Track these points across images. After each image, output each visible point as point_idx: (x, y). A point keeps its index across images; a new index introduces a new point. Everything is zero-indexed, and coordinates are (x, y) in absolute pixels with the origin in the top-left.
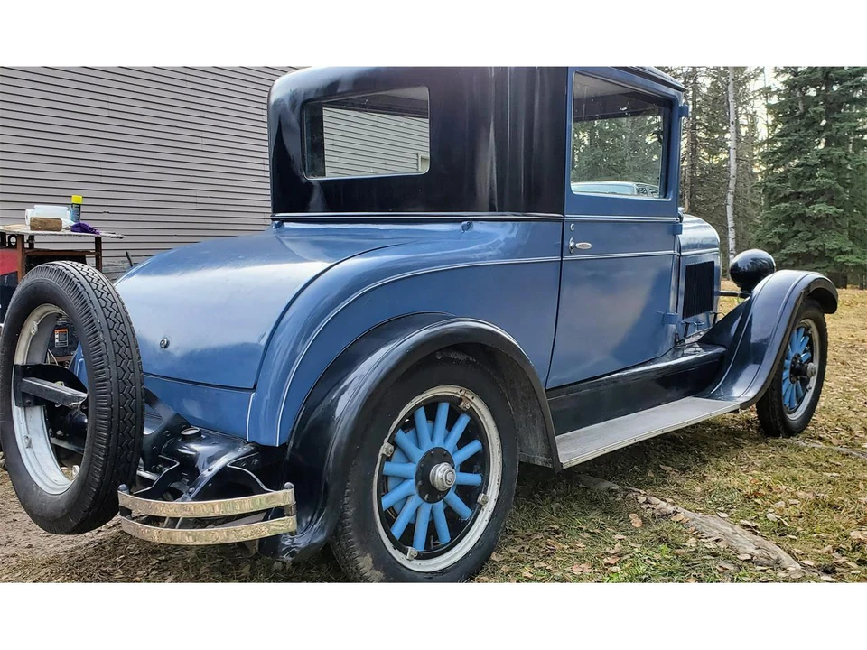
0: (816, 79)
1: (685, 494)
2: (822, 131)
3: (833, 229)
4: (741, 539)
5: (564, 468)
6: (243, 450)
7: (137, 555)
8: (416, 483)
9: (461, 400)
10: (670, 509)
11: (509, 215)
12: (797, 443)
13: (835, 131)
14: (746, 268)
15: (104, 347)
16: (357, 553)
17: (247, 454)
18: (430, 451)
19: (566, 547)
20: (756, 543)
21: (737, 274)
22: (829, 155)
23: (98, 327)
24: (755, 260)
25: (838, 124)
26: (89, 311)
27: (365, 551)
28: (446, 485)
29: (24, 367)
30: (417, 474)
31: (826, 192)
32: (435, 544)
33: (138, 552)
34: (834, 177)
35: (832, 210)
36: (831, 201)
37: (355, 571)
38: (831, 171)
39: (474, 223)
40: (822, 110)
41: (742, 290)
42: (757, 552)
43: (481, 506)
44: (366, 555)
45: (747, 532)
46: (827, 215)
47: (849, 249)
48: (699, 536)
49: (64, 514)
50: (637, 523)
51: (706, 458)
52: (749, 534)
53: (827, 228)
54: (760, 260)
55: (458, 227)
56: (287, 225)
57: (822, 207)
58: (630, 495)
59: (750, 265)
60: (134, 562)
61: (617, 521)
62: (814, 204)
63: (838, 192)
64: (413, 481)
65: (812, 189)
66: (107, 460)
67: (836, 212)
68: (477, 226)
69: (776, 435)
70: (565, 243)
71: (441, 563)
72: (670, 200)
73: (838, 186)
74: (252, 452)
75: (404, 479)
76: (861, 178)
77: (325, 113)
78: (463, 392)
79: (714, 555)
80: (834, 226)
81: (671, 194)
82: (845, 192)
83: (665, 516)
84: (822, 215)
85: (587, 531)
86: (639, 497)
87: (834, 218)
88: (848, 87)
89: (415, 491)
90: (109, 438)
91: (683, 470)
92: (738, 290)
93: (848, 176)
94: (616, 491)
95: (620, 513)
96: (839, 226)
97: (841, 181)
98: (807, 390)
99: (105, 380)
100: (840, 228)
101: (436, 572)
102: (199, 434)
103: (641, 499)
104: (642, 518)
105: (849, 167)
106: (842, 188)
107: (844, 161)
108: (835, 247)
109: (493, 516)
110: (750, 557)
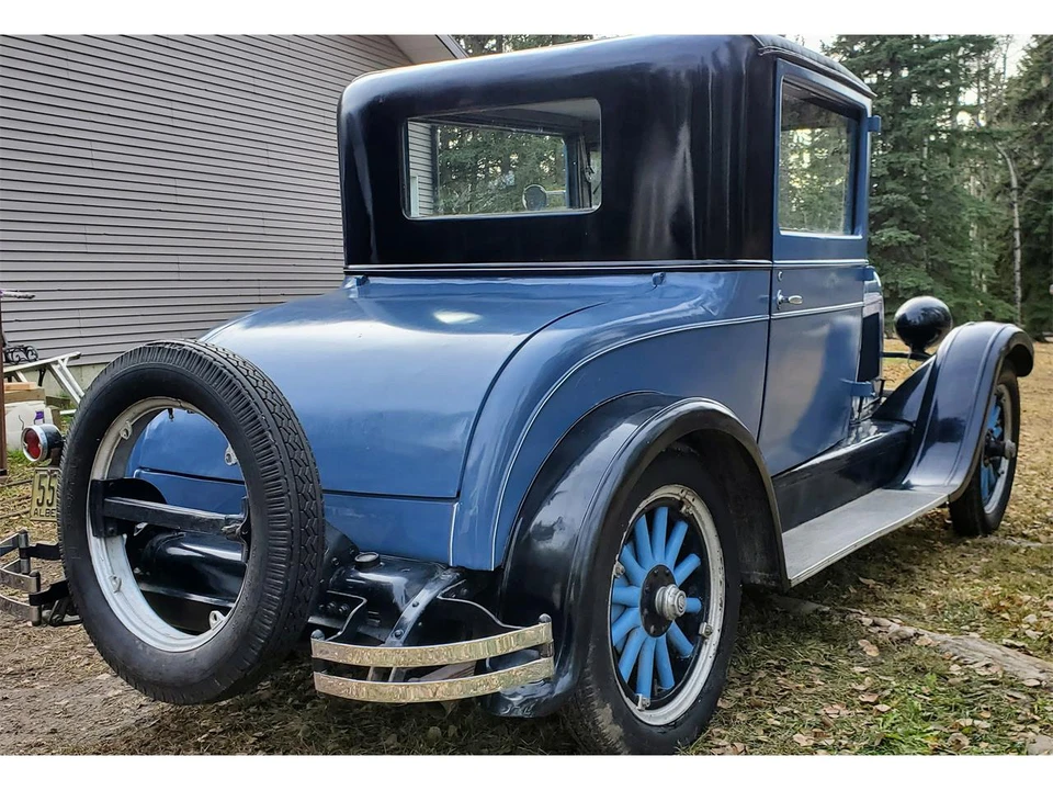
0: (879, 62)
1: (910, 613)
2: (890, 131)
3: (908, 262)
4: (1016, 662)
5: (793, 585)
6: (447, 576)
7: (220, 733)
8: (642, 610)
9: (681, 503)
10: (910, 631)
11: (710, 263)
12: (1005, 542)
13: (907, 131)
14: (918, 321)
15: (276, 452)
16: (596, 703)
17: (454, 582)
18: (652, 572)
19: (802, 685)
20: (1038, 666)
21: (906, 329)
22: (899, 162)
23: (265, 426)
24: (926, 311)
25: (909, 121)
26: (248, 404)
27: (605, 700)
28: (678, 613)
29: (105, 483)
30: (641, 601)
31: (897, 212)
32: (659, 690)
33: (219, 729)
34: (905, 192)
35: (906, 236)
36: (904, 224)
37: (591, 727)
38: (902, 184)
39: (667, 274)
40: (888, 102)
41: (913, 350)
42: (1042, 676)
43: (704, 638)
44: (605, 706)
45: (1019, 653)
46: (900, 242)
47: (929, 287)
48: (962, 661)
49: (205, 676)
50: (872, 652)
51: (906, 567)
52: (1023, 656)
53: (898, 261)
54: (931, 309)
55: (648, 279)
56: (373, 280)
57: (893, 232)
58: (851, 617)
59: (922, 318)
60: (223, 742)
61: (845, 650)
62: (882, 228)
63: (912, 213)
64: (638, 610)
65: (878, 209)
66: (284, 600)
67: (911, 239)
68: (671, 278)
69: (973, 535)
70: (774, 298)
71: (669, 714)
72: (860, 237)
73: (912, 204)
74: (459, 579)
75: (626, 607)
76: (942, 194)
77: (410, 126)
78: (684, 493)
79: (995, 683)
80: (908, 258)
81: (859, 228)
82: (920, 211)
83: (906, 639)
84: (894, 243)
85: (815, 665)
86: (863, 619)
87: (908, 246)
88: (919, 73)
89: (640, 622)
90: (288, 570)
91: (891, 583)
92: (907, 350)
93: (924, 190)
94: (828, 613)
95: (845, 640)
96: (914, 257)
97: (916, 198)
98: (999, 476)
99: (283, 495)
100: (916, 261)
101: (667, 725)
102: (376, 562)
103: (867, 621)
104: (875, 643)
105: (924, 179)
106: (917, 207)
107: (919, 171)
108: (911, 285)
109: (718, 651)
110: (1038, 683)
